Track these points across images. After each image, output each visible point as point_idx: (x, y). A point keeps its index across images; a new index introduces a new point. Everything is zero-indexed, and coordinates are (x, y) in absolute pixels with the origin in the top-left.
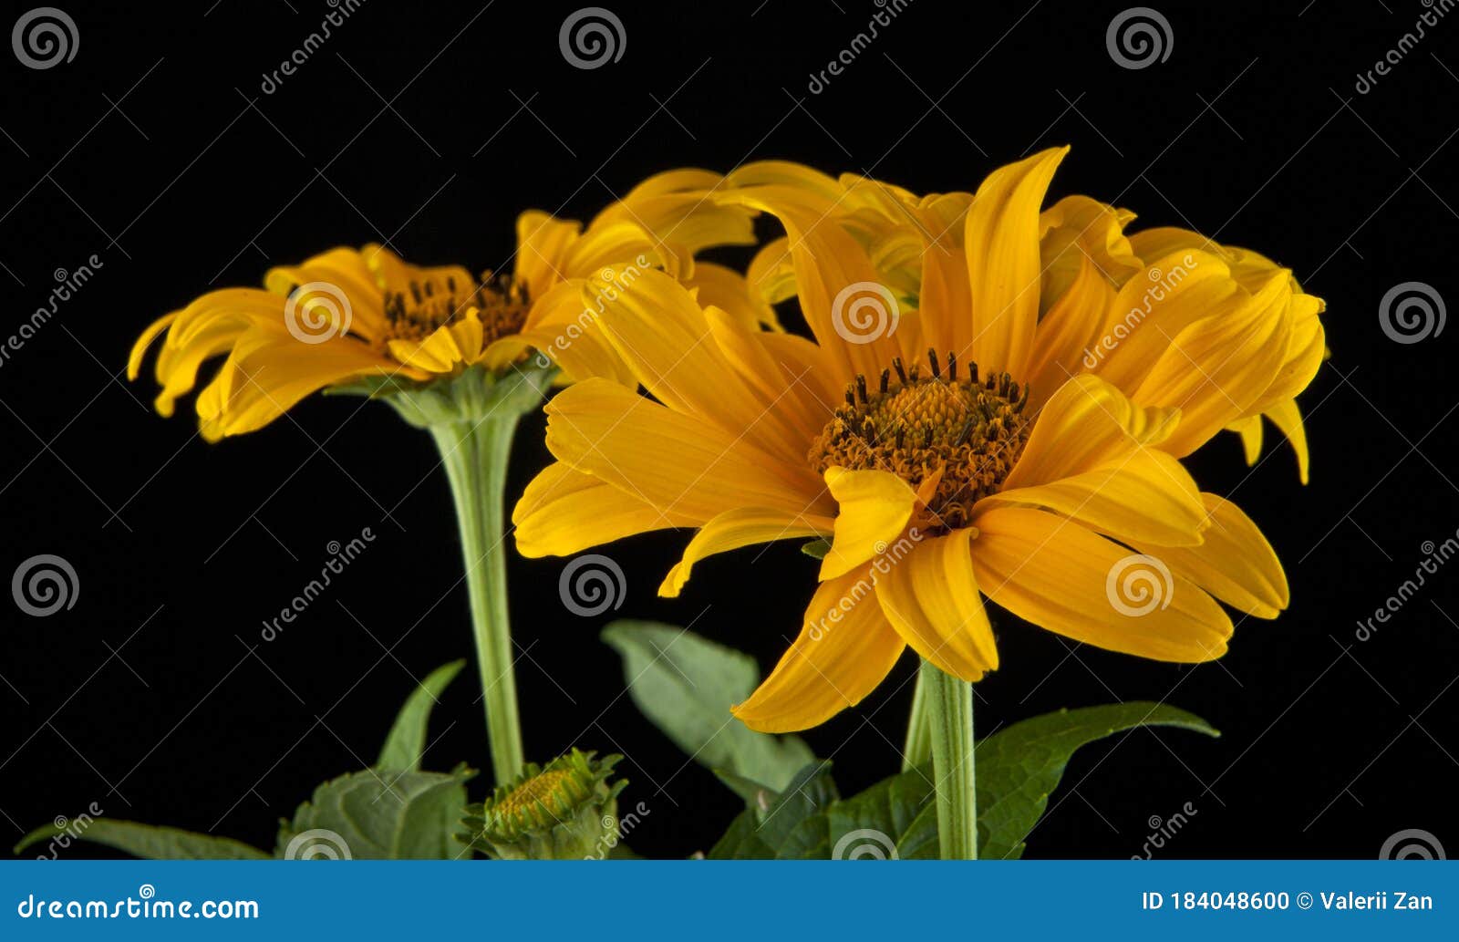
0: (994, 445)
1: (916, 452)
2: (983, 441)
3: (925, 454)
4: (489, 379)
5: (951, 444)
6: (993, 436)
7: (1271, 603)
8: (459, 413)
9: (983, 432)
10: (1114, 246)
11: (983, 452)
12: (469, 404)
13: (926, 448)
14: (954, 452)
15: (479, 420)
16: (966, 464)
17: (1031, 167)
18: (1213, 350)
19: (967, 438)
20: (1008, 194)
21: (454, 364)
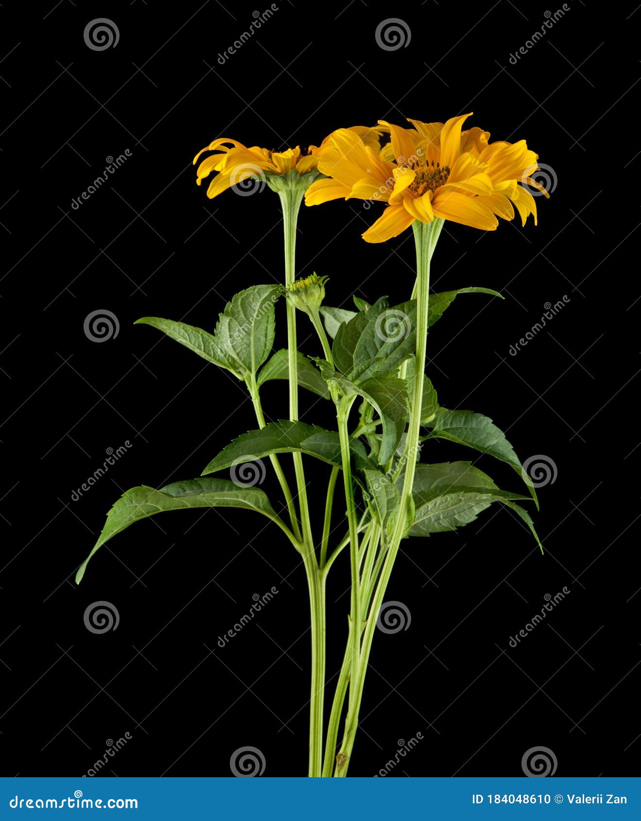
0: (441, 181)
1: (419, 180)
2: (438, 179)
3: (422, 181)
4: (298, 175)
5: (429, 179)
6: (441, 178)
7: (509, 217)
8: (288, 185)
9: (438, 178)
10: (483, 140)
11: (438, 182)
12: (292, 183)
13: (422, 179)
14: (430, 181)
15: (294, 189)
16: (433, 184)
17: (461, 118)
18: (503, 158)
19: (433, 177)
20: (454, 124)
21: (292, 156)
